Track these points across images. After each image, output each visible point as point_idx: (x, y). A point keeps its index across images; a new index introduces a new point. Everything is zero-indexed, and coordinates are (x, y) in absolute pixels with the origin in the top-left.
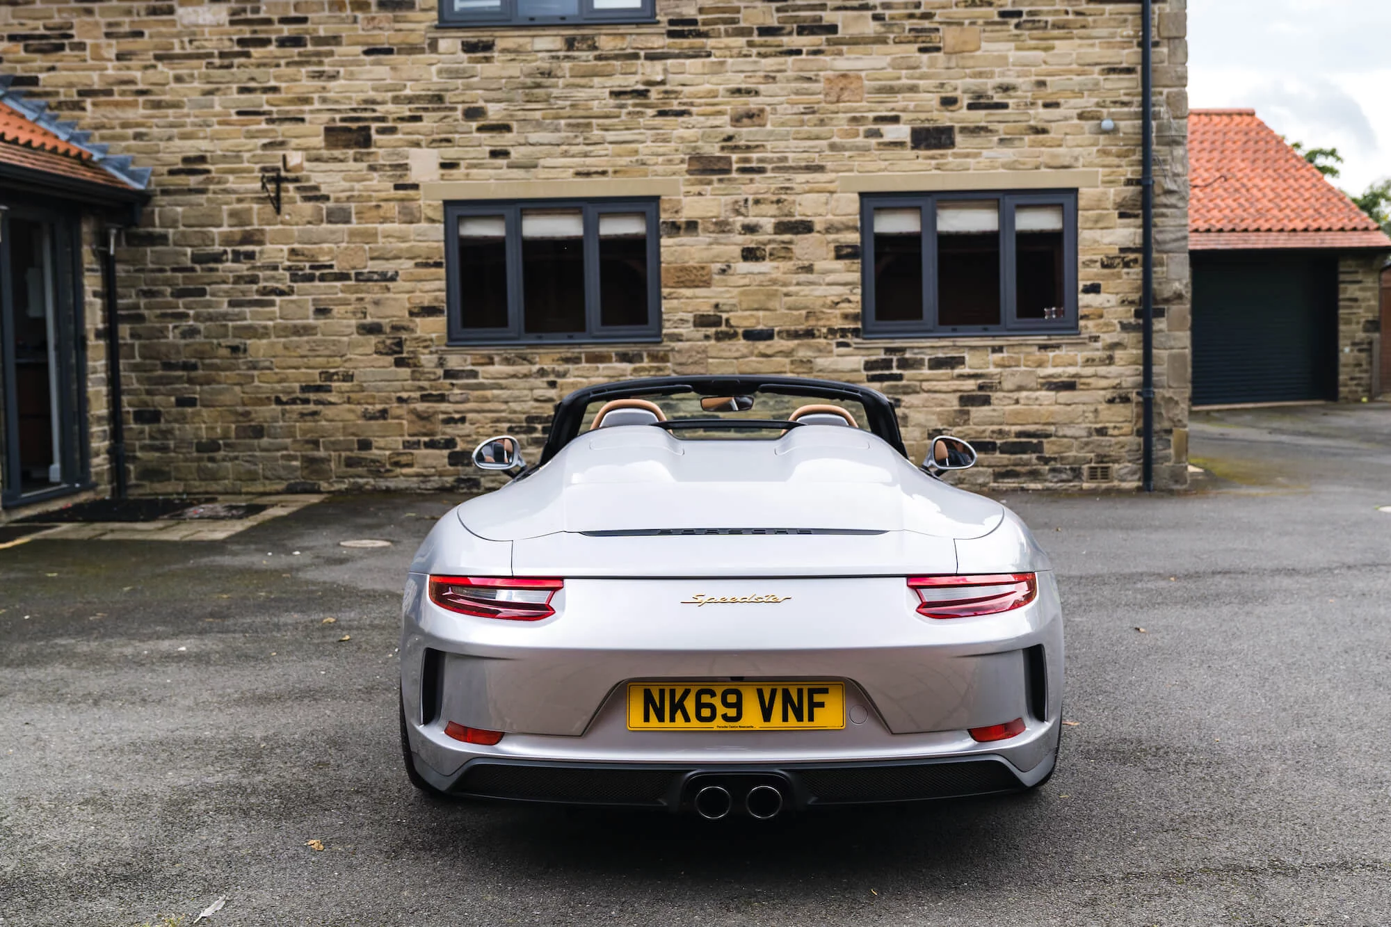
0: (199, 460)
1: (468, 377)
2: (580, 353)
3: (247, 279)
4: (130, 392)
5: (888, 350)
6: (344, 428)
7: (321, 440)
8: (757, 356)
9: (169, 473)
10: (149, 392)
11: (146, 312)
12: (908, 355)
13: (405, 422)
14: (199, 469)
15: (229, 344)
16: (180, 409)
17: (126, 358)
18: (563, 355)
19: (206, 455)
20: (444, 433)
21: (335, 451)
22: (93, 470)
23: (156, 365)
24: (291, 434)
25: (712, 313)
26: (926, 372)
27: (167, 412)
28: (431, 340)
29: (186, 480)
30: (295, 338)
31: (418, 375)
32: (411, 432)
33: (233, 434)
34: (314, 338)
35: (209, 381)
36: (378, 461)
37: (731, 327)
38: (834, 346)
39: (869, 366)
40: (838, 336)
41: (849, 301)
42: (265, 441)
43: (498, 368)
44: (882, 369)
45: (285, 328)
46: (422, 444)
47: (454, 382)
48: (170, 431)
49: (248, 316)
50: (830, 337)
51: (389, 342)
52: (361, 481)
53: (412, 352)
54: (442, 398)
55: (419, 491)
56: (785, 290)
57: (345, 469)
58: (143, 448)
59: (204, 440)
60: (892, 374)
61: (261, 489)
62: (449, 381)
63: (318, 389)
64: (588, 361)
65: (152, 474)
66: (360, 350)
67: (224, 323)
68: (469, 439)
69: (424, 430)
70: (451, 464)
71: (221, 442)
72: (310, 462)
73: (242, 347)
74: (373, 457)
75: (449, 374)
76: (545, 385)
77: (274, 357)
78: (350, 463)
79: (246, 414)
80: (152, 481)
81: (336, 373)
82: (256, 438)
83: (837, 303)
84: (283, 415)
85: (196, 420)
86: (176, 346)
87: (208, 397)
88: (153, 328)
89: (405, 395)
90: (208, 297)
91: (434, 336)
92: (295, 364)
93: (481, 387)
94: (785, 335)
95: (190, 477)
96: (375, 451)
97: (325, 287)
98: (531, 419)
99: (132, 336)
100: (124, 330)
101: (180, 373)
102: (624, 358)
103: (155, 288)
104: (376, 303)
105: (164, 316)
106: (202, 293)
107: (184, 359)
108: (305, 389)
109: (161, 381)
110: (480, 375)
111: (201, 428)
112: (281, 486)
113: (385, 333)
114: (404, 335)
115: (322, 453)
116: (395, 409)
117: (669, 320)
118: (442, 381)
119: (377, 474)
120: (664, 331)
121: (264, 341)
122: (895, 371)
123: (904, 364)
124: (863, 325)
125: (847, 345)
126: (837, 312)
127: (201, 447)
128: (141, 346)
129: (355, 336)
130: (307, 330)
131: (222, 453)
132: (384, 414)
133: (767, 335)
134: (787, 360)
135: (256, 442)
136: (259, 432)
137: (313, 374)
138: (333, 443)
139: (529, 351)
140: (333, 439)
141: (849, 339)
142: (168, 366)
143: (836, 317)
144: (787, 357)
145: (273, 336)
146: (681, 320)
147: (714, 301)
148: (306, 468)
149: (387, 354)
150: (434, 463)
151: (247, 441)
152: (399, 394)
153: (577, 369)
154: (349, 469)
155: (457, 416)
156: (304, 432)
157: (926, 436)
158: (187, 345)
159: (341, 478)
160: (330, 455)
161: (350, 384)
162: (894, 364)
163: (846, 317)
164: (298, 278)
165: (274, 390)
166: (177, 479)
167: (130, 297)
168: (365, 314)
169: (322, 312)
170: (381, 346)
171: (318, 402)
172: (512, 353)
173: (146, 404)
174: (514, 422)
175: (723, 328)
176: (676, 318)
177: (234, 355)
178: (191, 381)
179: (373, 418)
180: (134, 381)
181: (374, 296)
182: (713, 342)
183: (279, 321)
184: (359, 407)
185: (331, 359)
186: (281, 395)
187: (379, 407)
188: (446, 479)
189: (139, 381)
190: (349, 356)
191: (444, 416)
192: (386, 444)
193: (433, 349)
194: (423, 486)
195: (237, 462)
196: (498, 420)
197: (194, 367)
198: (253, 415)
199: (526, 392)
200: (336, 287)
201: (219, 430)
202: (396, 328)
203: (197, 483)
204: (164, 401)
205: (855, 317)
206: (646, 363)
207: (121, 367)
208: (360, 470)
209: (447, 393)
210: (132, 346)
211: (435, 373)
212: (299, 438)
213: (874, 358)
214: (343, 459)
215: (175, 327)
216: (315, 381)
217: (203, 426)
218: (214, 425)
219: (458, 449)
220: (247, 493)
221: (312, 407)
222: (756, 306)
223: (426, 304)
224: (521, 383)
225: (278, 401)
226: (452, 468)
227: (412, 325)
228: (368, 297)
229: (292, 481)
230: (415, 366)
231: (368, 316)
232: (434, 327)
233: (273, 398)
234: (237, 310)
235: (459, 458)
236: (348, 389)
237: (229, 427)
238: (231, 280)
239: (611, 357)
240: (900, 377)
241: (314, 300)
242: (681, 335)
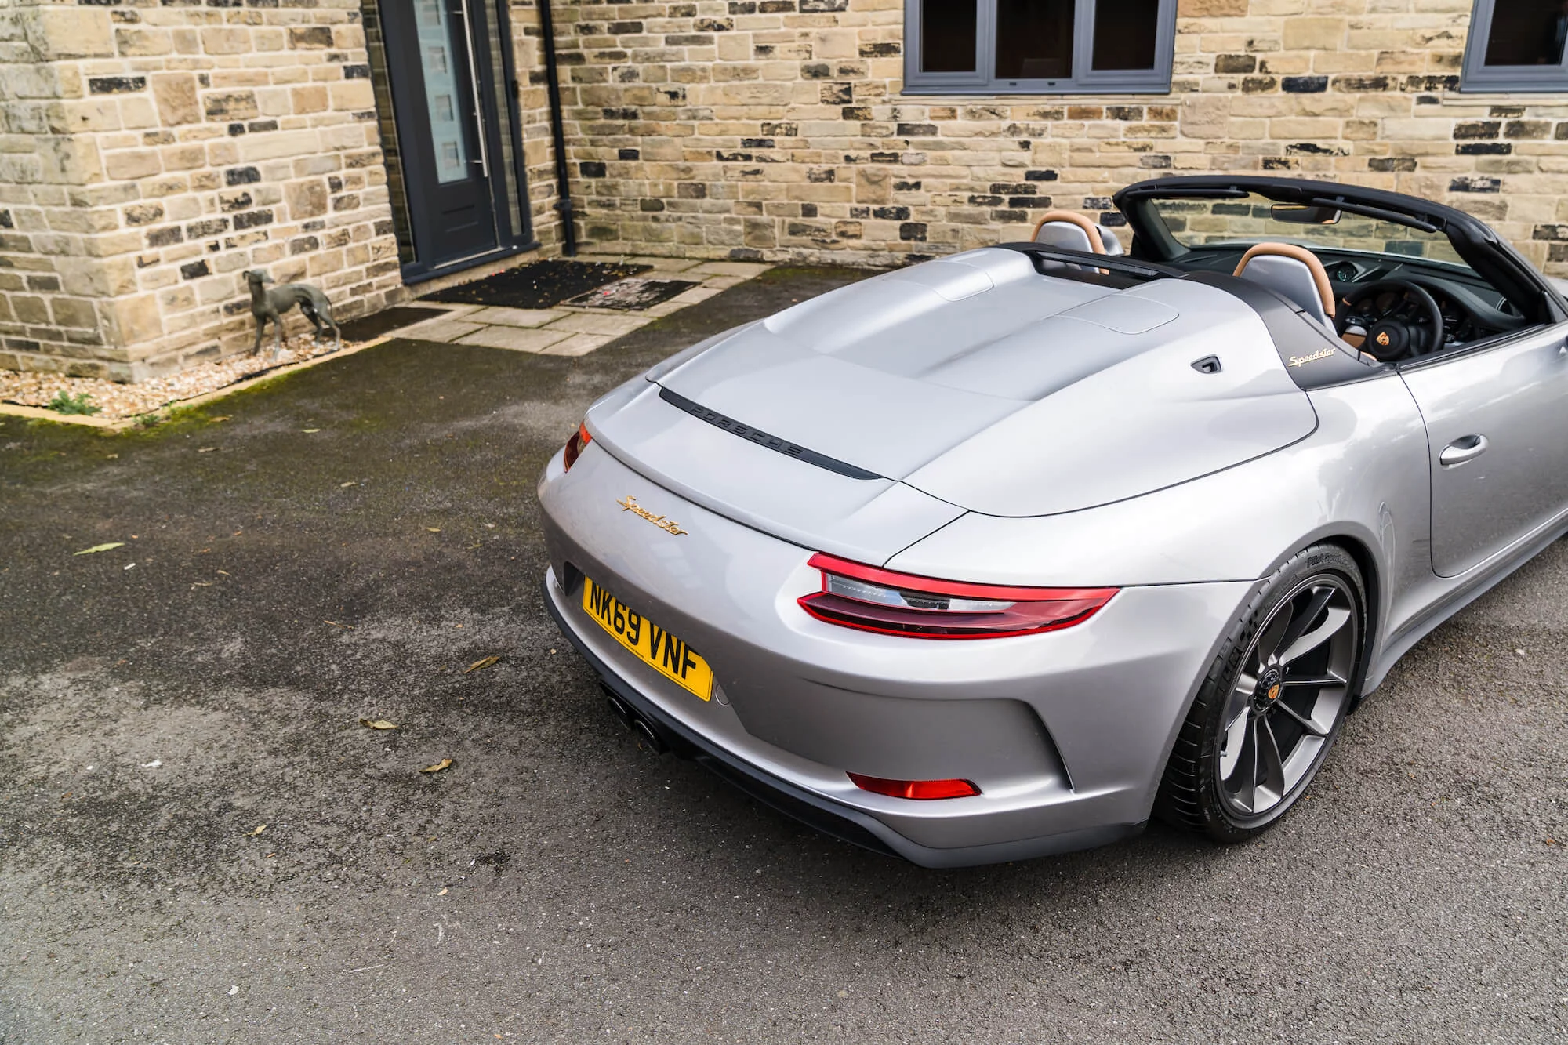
0: (645, 219)
1: (924, 134)
2: (1062, 106)
3: (683, 11)
4: (575, 142)
5: (1498, 110)
6: (788, 190)
7: (764, 203)
8: (1298, 115)
9: (617, 230)
10: (593, 143)
11: (585, 52)
12: (1525, 118)
13: (853, 186)
14: (646, 230)
15: (668, 89)
16: (623, 162)
17: (570, 105)
18: (1041, 109)
19: (650, 214)
20: (896, 201)
21: (779, 216)
22: (535, 229)
23: (597, 113)
24: (732, 192)
25: (1242, 53)
26: (1549, 141)
27: (611, 165)
28: (884, 87)
29: (633, 240)
30: (736, 83)
31: (868, 130)
32: (860, 198)
33: (675, 192)
34: (755, 82)
35: (649, 132)
36: (823, 230)
37: (1268, 72)
38: (1414, 101)
39: (1461, 132)
40: (1423, 87)
41: (1450, 37)
42: (707, 202)
43: (961, 123)
44: (1481, 136)
45: (724, 70)
46: (871, 212)
47: (909, 138)
48: (614, 187)
49: (686, 55)
50: (1410, 88)
51: (836, 88)
52: (805, 251)
53: (862, 101)
54: (894, 158)
55: (867, 267)
56: (1353, 19)
57: (789, 237)
58: (590, 203)
59: (648, 198)
60: (1495, 145)
61: (705, 255)
62: (903, 138)
63: (760, 143)
64: (1072, 116)
65: (601, 232)
66: (805, 98)
67: (662, 64)
68: (924, 209)
69: (873, 197)
70: (903, 238)
71: (664, 200)
72: (754, 226)
73: (681, 93)
74: (818, 225)
75: (903, 130)
76: (1017, 146)
77: (714, 105)
78: (794, 230)
79: (688, 170)
80: (602, 240)
81: (779, 126)
82: (697, 197)
83: (1430, 39)
84: (725, 172)
85: (640, 174)
86: (615, 91)
87: (649, 149)
88: (593, 69)
89: (853, 154)
90: (644, 33)
91: (887, 81)
92: (736, 114)
93: (939, 146)
94: (1343, 84)
95: (635, 237)
96: (819, 218)
97: (767, 19)
98: (996, 188)
99: (574, 79)
100: (565, 71)
101: (620, 122)
102: (1119, 113)
103: (591, 23)
104: (823, 40)
105: (602, 55)
106: (637, 28)
107: (625, 107)
108: (748, 143)
109: (601, 131)
110: (939, 131)
111: (644, 185)
112: (724, 252)
113: (833, 78)
114: (853, 80)
115: (764, 218)
116: (842, 169)
117: (1183, 63)
118: (895, 137)
119: (822, 244)
120: (1175, 78)
121: (703, 86)
122: (1501, 140)
123: (1518, 130)
124: (1465, 72)
125: (1433, 101)
126: (1428, 51)
127: (647, 206)
128: (584, 91)
129: (800, 80)
130: (747, 72)
131: (666, 212)
132: (830, 175)
133: (1316, 86)
134: (1341, 122)
135: (698, 201)
136: (701, 191)
137: (754, 126)
138: (777, 207)
139: (998, 102)
140: (775, 202)
141: (1439, 92)
142: (610, 114)
143: (1423, 60)
144: (1341, 116)
145: (712, 81)
146: (1199, 63)
147: (1247, 36)
148: (749, 233)
149: (834, 103)
150: (884, 235)
151: (690, 200)
152: (847, 153)
153: (1056, 127)
154: (793, 238)
155: (911, 181)
156: (748, 193)
157: (1531, 233)
158: (626, 90)
159: (786, 247)
160: (773, 221)
161: (793, 138)
162: (1502, 130)
163: (1439, 59)
164: (737, 8)
165: (713, 142)
166: (625, 239)
167: (569, 34)
168: (810, 52)
169: (763, 50)
170: (827, 93)
171: (761, 159)
172: (977, 103)
173: (590, 156)
174: (977, 191)
175: (1256, 74)
176: (1191, 60)
177: (673, 102)
178: (632, 131)
179: (817, 180)
180: (579, 130)
181: (820, 30)
182: (1239, 93)
183: (719, 62)
184: (803, 165)
185: (773, 109)
186: (721, 150)
187: (826, 167)
188: (896, 254)
189: (584, 130)
190: (792, 105)
191: (898, 180)
192: (832, 211)
193: (886, 98)
194: (871, 261)
195: (680, 223)
196: (958, 189)
197: (634, 116)
198: (694, 172)
199: (992, 154)
200: (778, 19)
201: (661, 188)
202: (843, 71)
203: (643, 244)
204: (607, 154)
205: (1455, 60)
206: (1146, 121)
207: (565, 114)
208: (805, 239)
209: (900, 152)
210: (574, 89)
211: (887, 128)
212: (741, 200)
213: (1471, 121)
214: (786, 226)
215: (615, 69)
216: (757, 135)
217: (647, 182)
218: (656, 181)
219: (911, 220)
220: (690, 258)
221: (753, 165)
222: (1306, 44)
223: (879, 41)
224: (988, 143)
225: (719, 156)
226: (904, 242)
227: (862, 68)
228: (814, 31)
229: (735, 248)
230: (866, 119)
231: (813, 56)
232: (888, 71)
233: (714, 153)
234: (675, 48)
235: (911, 231)
236: (791, 145)
237: (670, 184)
238: (667, 12)
239: (1101, 112)
240: (1506, 149)
241: (755, 36)
242: (1197, 84)
